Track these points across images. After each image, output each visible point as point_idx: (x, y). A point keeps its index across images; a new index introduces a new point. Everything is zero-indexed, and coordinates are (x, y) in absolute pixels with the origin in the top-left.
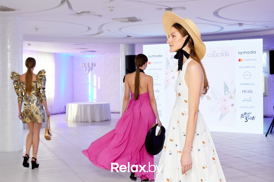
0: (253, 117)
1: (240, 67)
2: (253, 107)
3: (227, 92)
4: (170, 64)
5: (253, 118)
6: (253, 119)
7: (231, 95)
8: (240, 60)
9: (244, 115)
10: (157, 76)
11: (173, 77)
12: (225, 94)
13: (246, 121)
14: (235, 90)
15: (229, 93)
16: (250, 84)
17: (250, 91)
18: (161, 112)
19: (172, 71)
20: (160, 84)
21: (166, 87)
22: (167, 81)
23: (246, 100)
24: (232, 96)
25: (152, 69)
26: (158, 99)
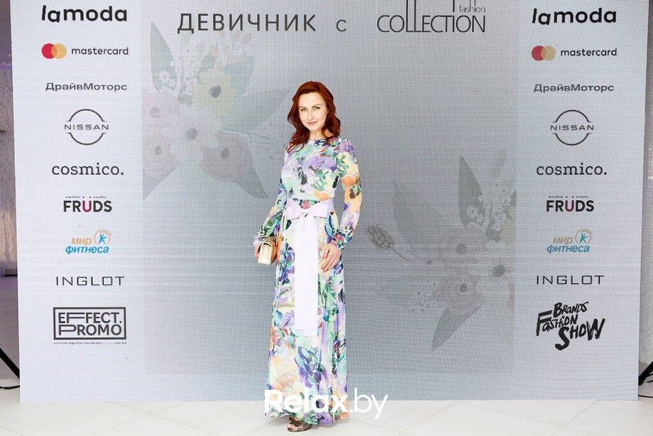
0: (591, 324)
1: (540, 89)
2: (595, 280)
3: (472, 211)
4: (176, 64)
5: (594, 330)
6: (595, 332)
7: (493, 222)
8: (538, 53)
9: (552, 315)
10: (100, 124)
11: (192, 134)
12: (465, 220)
13: (562, 343)
14: (514, 196)
15: (482, 212)
16: (584, 171)
17: (585, 201)
18: (120, 317)
19: (185, 99)
20: (115, 171)
21: (149, 185)
22: (158, 150)
23: (563, 244)
24: (497, 227)
25: (66, 87)
26: (106, 251)
